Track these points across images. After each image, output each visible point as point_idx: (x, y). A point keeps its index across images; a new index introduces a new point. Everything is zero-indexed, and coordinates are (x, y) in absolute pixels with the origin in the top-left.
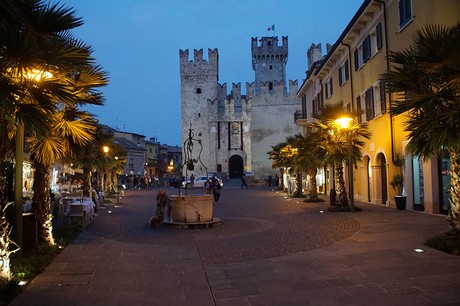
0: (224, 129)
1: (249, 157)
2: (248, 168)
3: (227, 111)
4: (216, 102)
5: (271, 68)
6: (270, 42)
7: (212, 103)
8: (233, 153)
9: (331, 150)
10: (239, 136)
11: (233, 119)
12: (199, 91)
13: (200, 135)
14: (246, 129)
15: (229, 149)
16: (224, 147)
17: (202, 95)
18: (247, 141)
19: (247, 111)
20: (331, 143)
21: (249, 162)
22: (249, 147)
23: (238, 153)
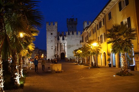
0: (59, 45)
1: (67, 53)
2: (66, 56)
3: (60, 40)
4: (57, 37)
5: (72, 27)
6: (72, 20)
7: (56, 37)
8: (62, 52)
9: (92, 52)
10: (64, 47)
11: (62, 42)
12: (52, 34)
13: (52, 47)
14: (66, 45)
15: (61, 51)
16: (59, 50)
17: (53, 35)
18: (66, 48)
19: (66, 40)
20: (92, 50)
21: (66, 54)
22: (67, 50)
23: (63, 52)
